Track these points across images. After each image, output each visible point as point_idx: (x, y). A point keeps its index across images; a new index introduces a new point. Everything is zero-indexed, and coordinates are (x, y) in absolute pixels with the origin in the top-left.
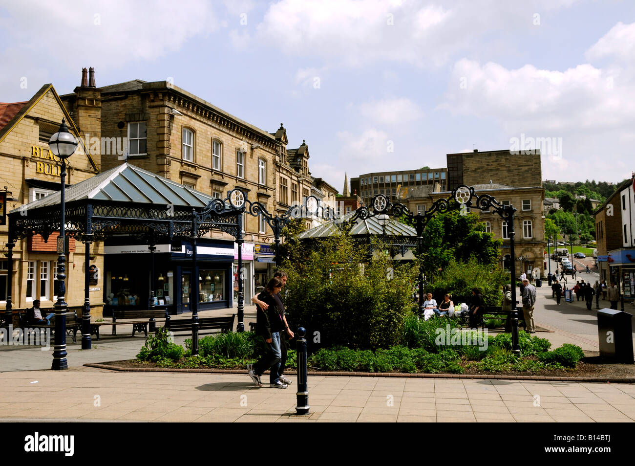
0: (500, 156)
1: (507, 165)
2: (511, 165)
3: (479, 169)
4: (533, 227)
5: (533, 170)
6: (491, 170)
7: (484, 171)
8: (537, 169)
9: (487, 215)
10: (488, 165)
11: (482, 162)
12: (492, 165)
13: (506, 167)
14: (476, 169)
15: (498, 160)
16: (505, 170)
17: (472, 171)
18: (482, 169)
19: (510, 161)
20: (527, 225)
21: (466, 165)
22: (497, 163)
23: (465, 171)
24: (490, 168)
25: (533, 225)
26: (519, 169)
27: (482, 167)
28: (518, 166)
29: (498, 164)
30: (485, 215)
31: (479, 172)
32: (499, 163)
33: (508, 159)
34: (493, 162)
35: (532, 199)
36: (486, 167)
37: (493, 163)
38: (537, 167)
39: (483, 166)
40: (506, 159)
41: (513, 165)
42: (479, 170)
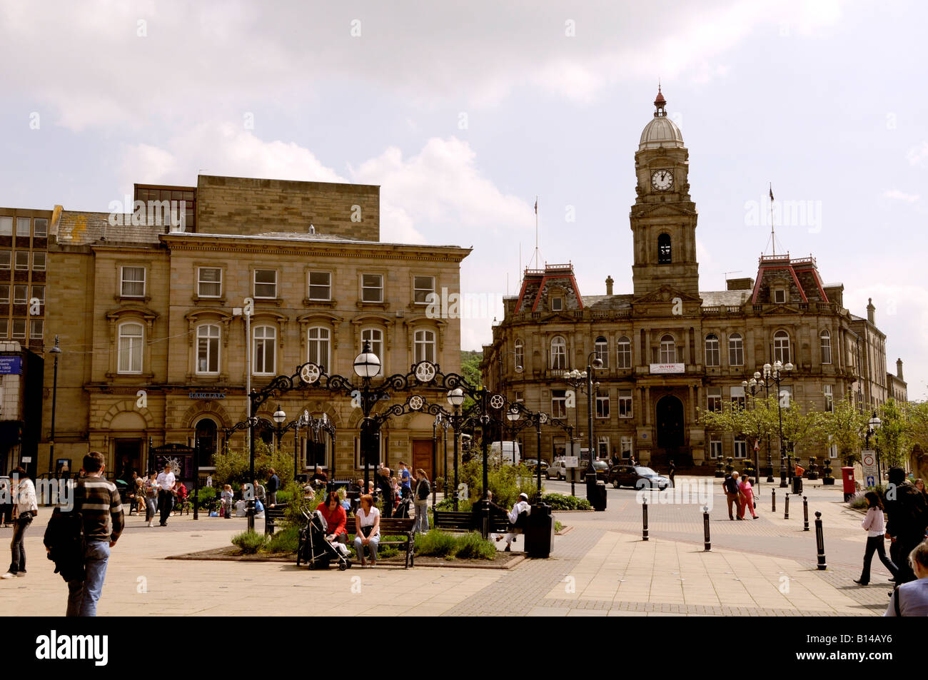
0: (289, 191)
1: (306, 214)
2: (314, 214)
3: (239, 214)
4: (440, 349)
5: (363, 231)
6: (268, 221)
7: (248, 221)
8: (371, 229)
9: (322, 308)
10: (261, 208)
11: (246, 199)
12: (270, 208)
13: (304, 218)
14: (231, 215)
15: (286, 198)
16: (302, 225)
17: (221, 218)
18: (244, 215)
19: (313, 203)
20: (424, 341)
21: (207, 201)
22: (283, 205)
23: (204, 216)
24: (266, 216)
25: (440, 343)
26: (332, 226)
27: (247, 212)
28: (331, 219)
29: (286, 209)
30: (316, 308)
31: (237, 222)
32: (287, 206)
33: (308, 199)
34: (273, 201)
35: (438, 275)
36: (256, 212)
37: (271, 205)
38: (372, 225)
39: (248, 207)
40: (303, 199)
41: (319, 215)
42: (237, 218)
